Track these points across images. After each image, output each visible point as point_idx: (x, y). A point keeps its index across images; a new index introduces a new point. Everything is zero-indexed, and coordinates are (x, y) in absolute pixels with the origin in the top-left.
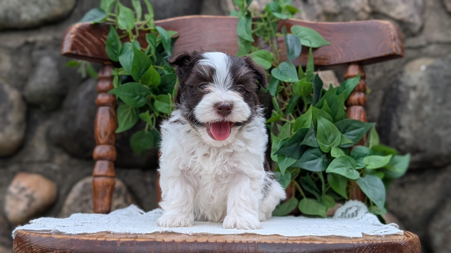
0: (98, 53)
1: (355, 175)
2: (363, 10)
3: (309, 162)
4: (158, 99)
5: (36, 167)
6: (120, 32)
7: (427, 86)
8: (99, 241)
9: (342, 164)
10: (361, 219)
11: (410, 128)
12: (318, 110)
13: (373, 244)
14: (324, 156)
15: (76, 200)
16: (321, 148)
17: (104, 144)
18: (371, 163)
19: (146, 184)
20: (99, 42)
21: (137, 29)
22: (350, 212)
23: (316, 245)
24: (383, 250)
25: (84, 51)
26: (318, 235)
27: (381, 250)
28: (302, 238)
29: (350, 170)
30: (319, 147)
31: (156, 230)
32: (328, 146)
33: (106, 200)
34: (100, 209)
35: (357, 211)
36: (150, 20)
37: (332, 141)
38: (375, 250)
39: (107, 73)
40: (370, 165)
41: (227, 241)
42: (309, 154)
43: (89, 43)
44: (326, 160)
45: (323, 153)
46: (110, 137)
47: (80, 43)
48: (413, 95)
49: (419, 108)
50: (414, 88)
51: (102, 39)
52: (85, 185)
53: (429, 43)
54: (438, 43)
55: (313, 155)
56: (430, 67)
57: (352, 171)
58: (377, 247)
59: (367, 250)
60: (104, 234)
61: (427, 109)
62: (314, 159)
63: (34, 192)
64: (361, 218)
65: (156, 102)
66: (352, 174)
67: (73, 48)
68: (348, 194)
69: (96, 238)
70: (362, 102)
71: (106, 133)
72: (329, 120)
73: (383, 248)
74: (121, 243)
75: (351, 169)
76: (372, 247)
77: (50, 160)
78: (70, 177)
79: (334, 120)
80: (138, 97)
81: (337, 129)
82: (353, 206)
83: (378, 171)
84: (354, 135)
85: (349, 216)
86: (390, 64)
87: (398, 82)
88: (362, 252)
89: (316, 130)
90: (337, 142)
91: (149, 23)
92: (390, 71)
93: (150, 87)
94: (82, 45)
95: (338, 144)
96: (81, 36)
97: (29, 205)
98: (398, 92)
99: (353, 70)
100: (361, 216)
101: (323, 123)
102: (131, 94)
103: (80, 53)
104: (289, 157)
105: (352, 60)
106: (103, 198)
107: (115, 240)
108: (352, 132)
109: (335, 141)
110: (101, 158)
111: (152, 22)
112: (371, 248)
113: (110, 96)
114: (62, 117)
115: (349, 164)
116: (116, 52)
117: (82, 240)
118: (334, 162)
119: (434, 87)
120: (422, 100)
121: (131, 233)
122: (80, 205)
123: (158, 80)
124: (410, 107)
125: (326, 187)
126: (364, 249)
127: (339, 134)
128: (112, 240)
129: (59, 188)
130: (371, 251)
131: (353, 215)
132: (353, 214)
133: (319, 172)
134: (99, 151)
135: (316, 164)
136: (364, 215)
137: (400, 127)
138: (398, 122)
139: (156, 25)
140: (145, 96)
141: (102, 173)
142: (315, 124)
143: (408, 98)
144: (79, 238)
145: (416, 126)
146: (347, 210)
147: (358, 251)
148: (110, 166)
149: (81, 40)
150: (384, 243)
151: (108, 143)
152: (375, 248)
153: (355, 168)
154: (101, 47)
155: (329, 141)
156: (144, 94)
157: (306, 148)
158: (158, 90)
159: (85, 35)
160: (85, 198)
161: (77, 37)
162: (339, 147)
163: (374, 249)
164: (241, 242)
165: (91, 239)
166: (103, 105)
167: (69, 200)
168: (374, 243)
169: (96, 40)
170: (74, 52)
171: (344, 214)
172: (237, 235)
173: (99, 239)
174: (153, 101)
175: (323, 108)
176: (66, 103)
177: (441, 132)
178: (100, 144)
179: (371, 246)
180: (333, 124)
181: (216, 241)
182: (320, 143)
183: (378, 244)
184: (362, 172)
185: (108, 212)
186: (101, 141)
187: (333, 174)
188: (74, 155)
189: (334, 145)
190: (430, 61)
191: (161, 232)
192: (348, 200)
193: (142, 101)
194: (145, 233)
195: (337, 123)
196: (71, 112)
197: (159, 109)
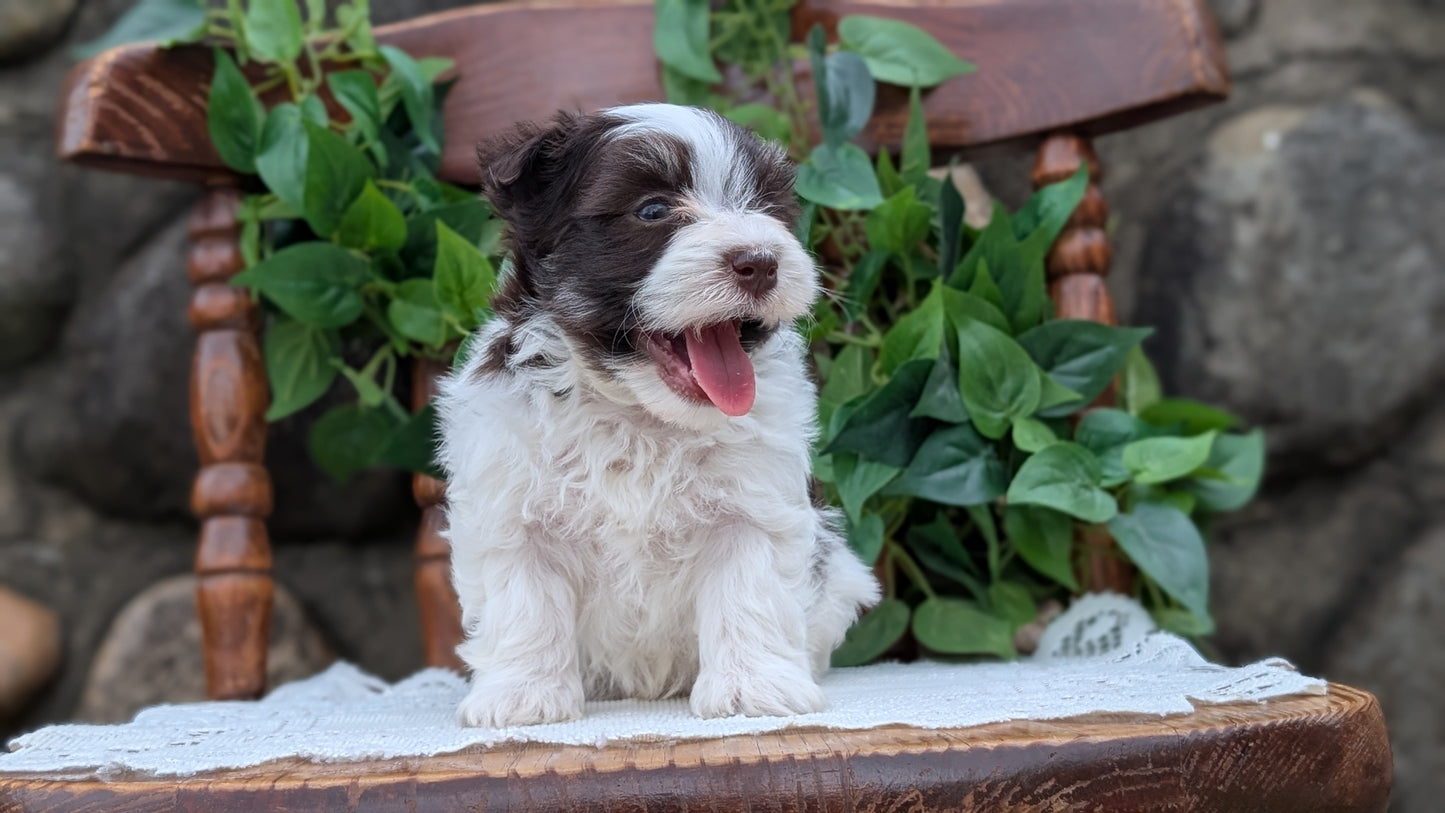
0: (186, 146)
1: (1100, 508)
3: (941, 475)
4: (402, 295)
6: (255, 71)
7: (1290, 202)
8: (284, 790)
9: (1058, 473)
10: (1136, 655)
11: (1245, 341)
12: (959, 295)
13: (1244, 731)
14: (988, 451)
15: (129, 663)
16: (979, 423)
17: (231, 458)
18: (1148, 464)
19: (365, 591)
20: (189, 111)
21: (315, 58)
22: (1093, 634)
23: (1052, 751)
24: (1281, 749)
25: (137, 143)
26: (1041, 718)
27: (1272, 752)
28: (995, 730)
29: (1082, 491)
30: (970, 423)
31: (473, 740)
32: (999, 416)
33: (250, 652)
34: (229, 686)
35: (1116, 630)
36: (358, 26)
37: (1012, 399)
38: (1254, 754)
39: (222, 217)
40: (1146, 469)
41: (741, 759)
42: (939, 446)
43: (156, 113)
44: (995, 464)
45: (985, 440)
46: (248, 435)
47: (123, 115)
48: (1246, 234)
49: (1269, 274)
50: (1249, 209)
51: (197, 99)
52: (160, 611)
53: (1284, 58)
54: (1313, 56)
55: (952, 451)
56: (1292, 138)
57: (1087, 494)
58: (1258, 742)
59: (1228, 756)
60: (286, 766)
61: (1295, 274)
62: (956, 462)
64: (1138, 652)
65: (397, 307)
66: (1091, 504)
67: (100, 133)
68: (1078, 573)
69: (270, 784)
70: (1099, 260)
71: (232, 423)
72: (996, 325)
73: (1280, 742)
74: (361, 792)
75: (1086, 487)
76: (1243, 741)
77: (30, 531)
78: (103, 585)
79: (1014, 329)
80: (332, 292)
81: (1025, 357)
82: (1101, 613)
83: (1172, 489)
84: (1083, 373)
85: (1091, 648)
86: (1160, 135)
87: (1192, 194)
88: (1210, 762)
89: (955, 363)
90: (1031, 399)
91: (354, 35)
92: (1161, 159)
93: (371, 254)
94: (132, 120)
95: (1032, 407)
96: (126, 92)
98: (1196, 225)
99: (1059, 156)
100: (1135, 644)
101: (979, 338)
102: (307, 285)
103: (125, 150)
104: (871, 460)
105: (1055, 119)
106: (237, 645)
107: (339, 783)
108: (1077, 364)
109: (1021, 397)
110: (220, 510)
111: (367, 31)
112: (1240, 749)
113: (236, 291)
114: (63, 381)
115: (1080, 470)
116: (247, 140)
117: (221, 792)
118: (1028, 469)
119: (1314, 203)
120: (1277, 246)
121: (387, 756)
122: (148, 678)
123: (396, 231)
124: (1240, 271)
125: (1003, 553)
126: (1217, 751)
127: (1035, 373)
128: (328, 784)
129: (67, 625)
130: (1239, 757)
131: (1105, 645)
132: (1103, 639)
133: (977, 507)
134: (214, 483)
135: (964, 479)
136: (1147, 640)
137: (1210, 343)
138: (1203, 325)
139: (381, 40)
140: (357, 288)
141: (230, 559)
142: (953, 344)
143: (1228, 246)
144: (207, 789)
145: (1263, 334)
146: (1079, 630)
147: (1197, 762)
148: (253, 535)
149: (126, 104)
150: (1281, 727)
151: (241, 456)
152: (1251, 744)
153: (1098, 483)
154: (193, 127)
155: (1003, 398)
156: (351, 280)
157: (930, 427)
158: (400, 264)
159: (138, 88)
160: (161, 652)
161: (111, 95)
162: (1037, 417)
163: (1250, 747)
164: (791, 757)
165: (251, 786)
166: (216, 325)
167: (108, 664)
168: (1248, 728)
169: (177, 102)
170: (106, 148)
171: (1072, 643)
172: (758, 737)
173: (281, 785)
174: (384, 301)
175: (974, 288)
176: (74, 333)
177: (1347, 351)
178: (212, 461)
179: (1238, 741)
180: (1010, 341)
181: (703, 762)
182: (973, 409)
183: (1260, 731)
184: (1124, 495)
185: (257, 693)
186: (218, 449)
187: (1023, 509)
188: (110, 510)
189: (1017, 410)
190: (1292, 118)
191: (490, 745)
192: (1079, 595)
193: (349, 307)
194: (434, 752)
195: (1023, 336)
196: (95, 360)
197: (409, 329)
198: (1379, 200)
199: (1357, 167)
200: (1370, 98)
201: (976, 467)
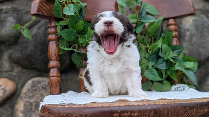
0: (49, 14)
3: (160, 65)
4: (80, 37)
5: (4, 75)
7: (194, 30)
10: (188, 92)
11: (187, 48)
16: (164, 58)
17: (55, 60)
21: (68, 2)
22: (180, 89)
25: (43, 13)
33: (58, 89)
40: (187, 66)
42: (160, 61)
43: (45, 9)
44: (166, 64)
45: (165, 61)
46: (57, 57)
47: (41, 9)
48: (188, 34)
49: (191, 39)
50: (188, 30)
51: (51, 7)
56: (194, 21)
61: (195, 40)
62: (162, 64)
63: (5, 87)
65: (80, 39)
67: (38, 11)
70: (177, 36)
71: (55, 55)
72: (167, 45)
78: (23, 79)
80: (71, 36)
84: (177, 52)
85: (180, 91)
90: (171, 56)
93: (77, 31)
96: (41, 5)
97: (3, 94)
100: (187, 90)
101: (165, 47)
102: (67, 35)
103: (41, 14)
106: (56, 88)
113: (56, 36)
116: (59, 13)
119: (197, 30)
120: (192, 36)
123: (81, 28)
124: (187, 39)
131: (182, 90)
133: (163, 70)
136: (189, 89)
141: (55, 75)
143: (186, 35)
145: (190, 48)
146: (178, 88)
149: (41, 7)
155: (167, 55)
156: (74, 35)
157: (159, 57)
159: (43, 5)
160: (34, 89)
161: (39, 6)
166: (52, 40)
169: (48, 8)
170: (38, 14)
171: (176, 90)
174: (78, 38)
175: (165, 39)
177: (201, 50)
180: (169, 47)
182: (164, 56)
186: (53, 59)
190: (194, 18)
193: (73, 39)
196: (24, 45)
197: (81, 42)
198: (206, 30)
199: (203, 25)
200: (203, 16)
201: (164, 64)
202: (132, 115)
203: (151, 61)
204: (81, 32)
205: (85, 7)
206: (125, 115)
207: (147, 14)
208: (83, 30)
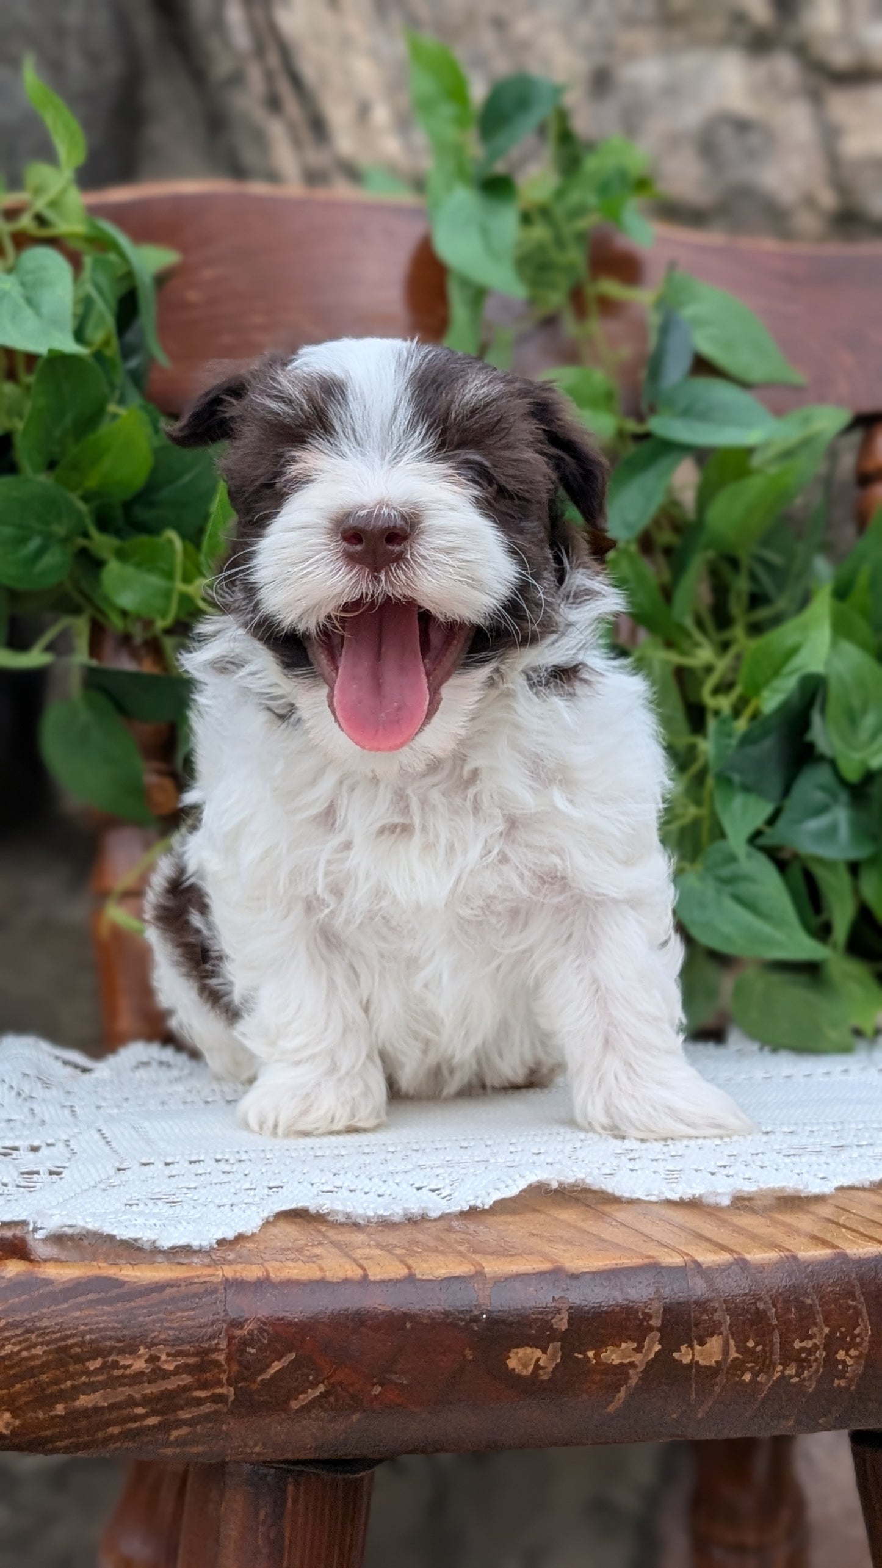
2: (809, 201)
4: (121, 555)
16: (840, 764)
32: (859, 756)
36: (63, 192)
37: (874, 736)
42: (807, 788)
65: (113, 568)
80: (35, 543)
91: (54, 206)
93: (89, 499)
101: (846, 661)
111: (77, 199)
139: (93, 212)
140: (65, 540)
156: (60, 530)
180: (876, 668)
189: (876, 752)
193: (53, 564)
197: (126, 600)
201: (841, 815)
202: (684, 1355)
203: (747, 789)
204: (127, 506)
205: (162, 279)
206: (613, 1356)
207: (702, 366)
208: (146, 495)
